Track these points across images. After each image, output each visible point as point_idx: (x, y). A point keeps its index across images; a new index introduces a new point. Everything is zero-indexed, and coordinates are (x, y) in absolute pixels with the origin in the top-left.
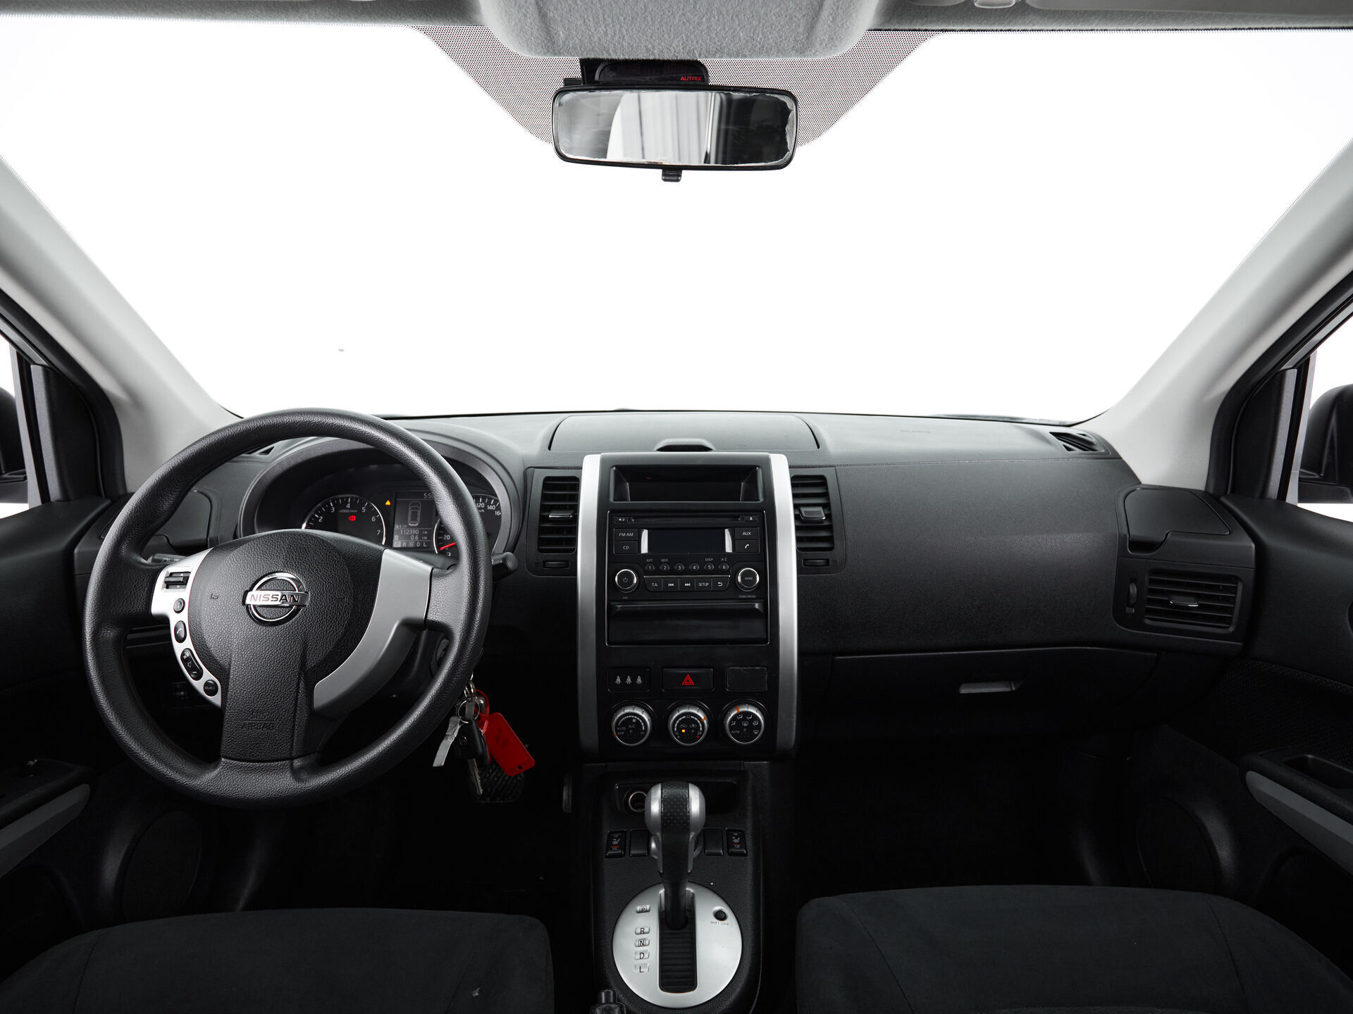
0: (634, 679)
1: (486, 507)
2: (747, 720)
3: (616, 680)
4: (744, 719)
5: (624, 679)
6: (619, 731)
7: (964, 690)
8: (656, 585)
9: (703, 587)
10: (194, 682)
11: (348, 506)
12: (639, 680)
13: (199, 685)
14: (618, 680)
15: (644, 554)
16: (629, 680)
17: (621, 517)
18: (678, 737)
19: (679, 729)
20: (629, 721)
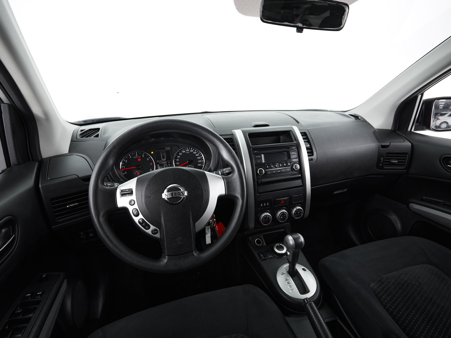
0: (266, 204)
1: (189, 151)
2: (299, 211)
3: (261, 205)
4: (298, 211)
5: (263, 204)
6: (263, 221)
7: (335, 193)
8: (270, 172)
9: (283, 171)
10: (147, 231)
11: (137, 155)
12: (268, 204)
13: (149, 231)
14: (262, 205)
15: (264, 163)
16: (265, 204)
17: (256, 151)
18: (280, 220)
19: (281, 217)
20: (266, 217)
